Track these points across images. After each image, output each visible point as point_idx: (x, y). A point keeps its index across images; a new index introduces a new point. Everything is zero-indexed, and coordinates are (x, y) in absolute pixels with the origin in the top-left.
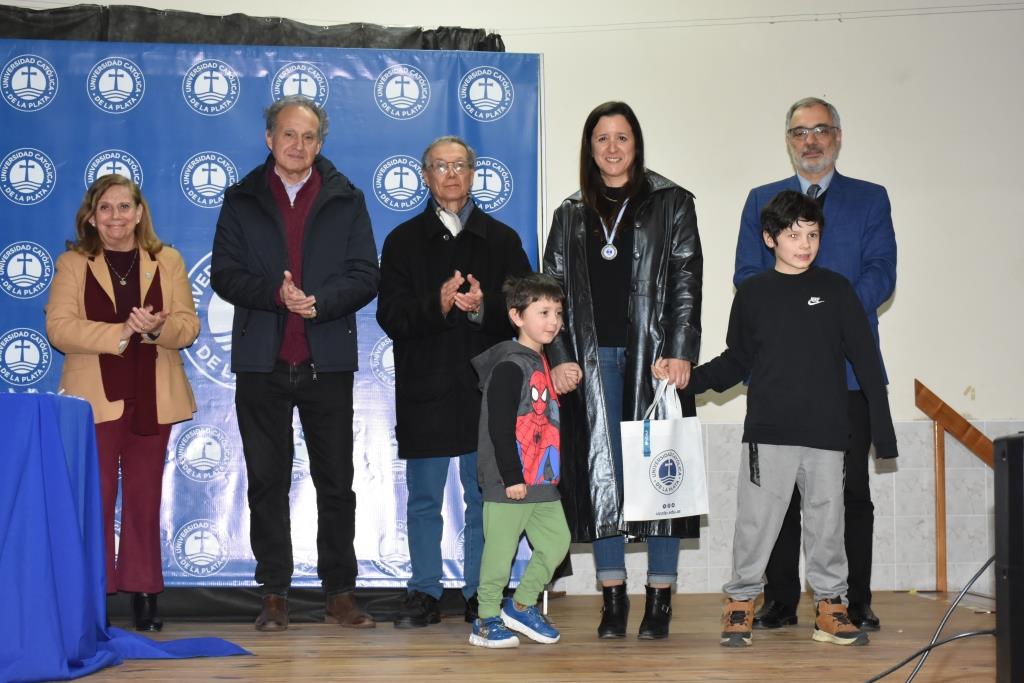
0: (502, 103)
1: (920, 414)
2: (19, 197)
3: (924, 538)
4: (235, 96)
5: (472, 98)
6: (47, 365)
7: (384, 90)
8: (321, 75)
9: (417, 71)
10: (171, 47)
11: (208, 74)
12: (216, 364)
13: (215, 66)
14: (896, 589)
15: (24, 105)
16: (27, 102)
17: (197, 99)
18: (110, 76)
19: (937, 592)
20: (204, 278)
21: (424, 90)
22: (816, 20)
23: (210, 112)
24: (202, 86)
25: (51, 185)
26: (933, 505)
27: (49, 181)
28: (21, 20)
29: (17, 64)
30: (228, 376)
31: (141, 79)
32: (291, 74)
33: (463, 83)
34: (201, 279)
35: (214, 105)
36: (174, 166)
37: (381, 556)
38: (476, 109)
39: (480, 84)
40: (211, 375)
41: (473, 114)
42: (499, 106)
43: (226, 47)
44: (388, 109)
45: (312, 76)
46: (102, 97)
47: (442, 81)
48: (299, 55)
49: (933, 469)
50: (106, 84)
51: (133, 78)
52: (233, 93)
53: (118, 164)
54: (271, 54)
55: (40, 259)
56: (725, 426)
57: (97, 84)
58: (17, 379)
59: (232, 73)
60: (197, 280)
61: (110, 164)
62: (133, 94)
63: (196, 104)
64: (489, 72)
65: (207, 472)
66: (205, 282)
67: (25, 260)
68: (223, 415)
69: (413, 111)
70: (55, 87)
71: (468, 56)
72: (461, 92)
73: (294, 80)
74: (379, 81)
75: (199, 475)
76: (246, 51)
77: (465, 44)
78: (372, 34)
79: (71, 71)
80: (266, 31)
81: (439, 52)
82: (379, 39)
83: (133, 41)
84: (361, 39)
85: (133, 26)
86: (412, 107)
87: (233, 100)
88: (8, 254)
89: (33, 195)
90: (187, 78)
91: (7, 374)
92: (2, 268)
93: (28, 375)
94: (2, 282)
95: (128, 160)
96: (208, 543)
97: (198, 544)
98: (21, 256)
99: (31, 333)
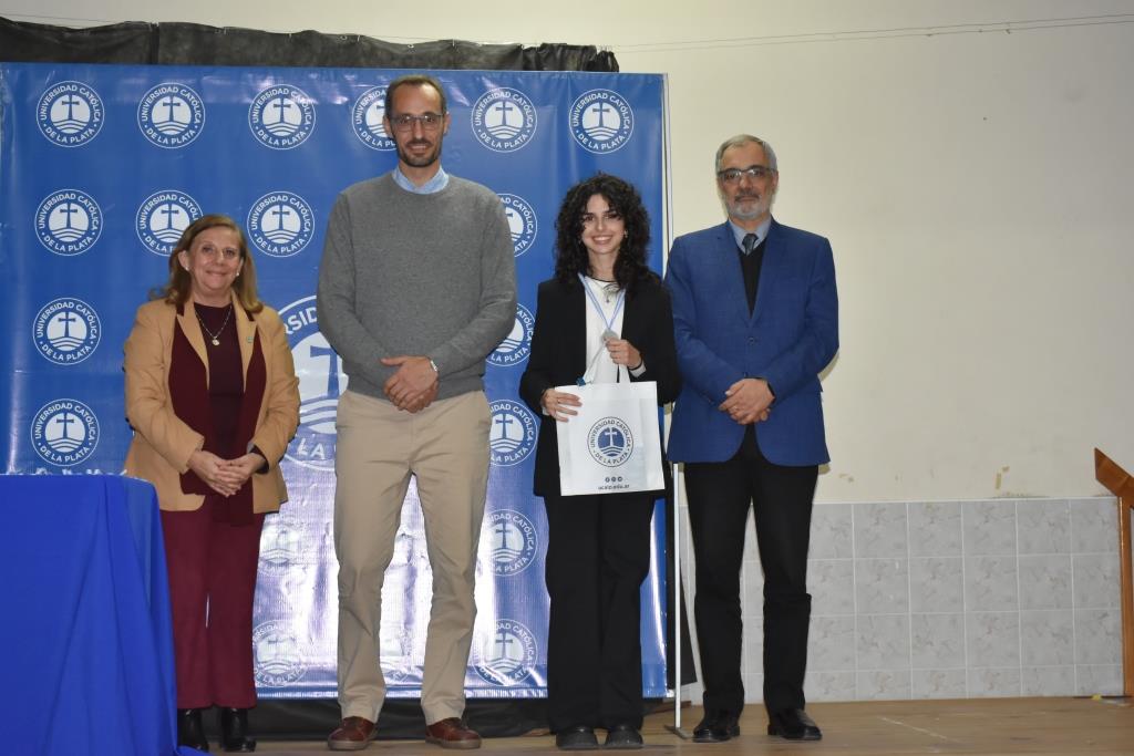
0: (620, 131)
1: (1102, 489)
2: (59, 247)
3: (1107, 634)
4: (310, 127)
5: (585, 127)
6: (93, 442)
7: (483, 118)
9: (520, 96)
10: (235, 71)
11: (278, 101)
13: (285, 93)
14: (1076, 692)
15: (65, 140)
16: (69, 136)
17: (266, 131)
18: (165, 104)
19: (1125, 697)
21: (530, 117)
22: (981, 31)
23: (281, 146)
24: (271, 115)
25: (97, 232)
26: (1119, 597)
27: (95, 228)
28: (56, 41)
29: (56, 92)
31: (200, 108)
32: (374, 101)
35: (285, 138)
36: (240, 209)
37: (486, 661)
38: (590, 139)
39: (595, 110)
41: (586, 145)
42: (616, 136)
43: (299, 69)
44: (487, 139)
46: (155, 130)
47: (550, 106)
48: (382, 78)
49: (1118, 553)
51: (191, 107)
52: (308, 123)
53: (174, 208)
54: (349, 77)
55: (85, 318)
56: (874, 505)
57: (150, 114)
58: (60, 458)
59: (307, 101)
61: (166, 208)
62: (191, 126)
63: (265, 137)
64: (605, 96)
65: (282, 565)
67: (67, 320)
68: (300, 498)
69: (517, 143)
70: (101, 118)
71: (579, 78)
72: (573, 120)
73: (379, 107)
74: (477, 108)
75: (273, 569)
76: (322, 74)
77: (572, 63)
78: (465, 53)
79: (118, 99)
80: (341, 51)
81: (546, 73)
82: (473, 58)
83: (189, 64)
84: (452, 58)
85: (187, 47)
86: (515, 138)
87: (307, 132)
88: (48, 312)
89: (76, 243)
90: (254, 105)
91: (48, 453)
92: (40, 329)
93: (72, 454)
94: (40, 346)
95: (187, 203)
96: (284, 647)
97: (273, 649)
98: (63, 315)
99: (74, 404)
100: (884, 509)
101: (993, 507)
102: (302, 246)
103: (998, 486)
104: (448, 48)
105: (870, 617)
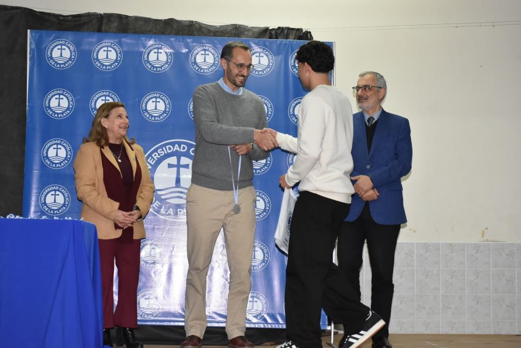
2: (54, 115)
4: (170, 62)
5: (296, 65)
6: (68, 205)
8: (217, 52)
9: (267, 51)
10: (137, 36)
11: (156, 50)
12: (158, 206)
13: (159, 47)
14: (517, 334)
15: (58, 66)
16: (60, 64)
17: (150, 64)
18: (104, 51)
20: (152, 160)
21: (271, 61)
22: (480, 26)
23: (157, 71)
24: (153, 57)
25: (72, 108)
27: (71, 106)
28: (56, 20)
29: (55, 44)
30: (165, 213)
31: (120, 53)
32: (200, 51)
33: (292, 57)
34: (150, 160)
35: (159, 67)
36: (137, 99)
40: (155, 211)
41: (297, 74)
43: (166, 36)
45: (211, 52)
46: (100, 62)
47: (281, 56)
48: (204, 41)
50: (102, 55)
51: (116, 52)
52: (169, 61)
53: (108, 98)
54: (189, 40)
55: (65, 148)
56: (425, 244)
57: (97, 55)
58: (52, 212)
59: (169, 51)
60: (149, 161)
61: (103, 98)
62: (116, 61)
63: (150, 67)
65: (152, 263)
66: (153, 162)
67: (57, 148)
68: (161, 233)
69: (265, 72)
70: (75, 56)
71: (295, 43)
72: (291, 62)
73: (202, 54)
75: (148, 265)
76: (176, 38)
77: (292, 36)
78: (243, 30)
79: (83, 48)
80: (186, 28)
81: (279, 41)
82: (246, 33)
83: (116, 32)
84: (236, 33)
85: (115, 24)
86: (264, 70)
87: (169, 65)
88: (49, 145)
89: (62, 113)
90: (145, 52)
91: (47, 209)
92: (45, 152)
93: (58, 210)
94: (45, 160)
95: (113, 96)
96: (152, 301)
97: (147, 302)
98: (55, 146)
99: (60, 187)
100: (430, 246)
101: (480, 246)
102: (165, 117)
103: (483, 237)
104: (235, 28)
105: (422, 295)
